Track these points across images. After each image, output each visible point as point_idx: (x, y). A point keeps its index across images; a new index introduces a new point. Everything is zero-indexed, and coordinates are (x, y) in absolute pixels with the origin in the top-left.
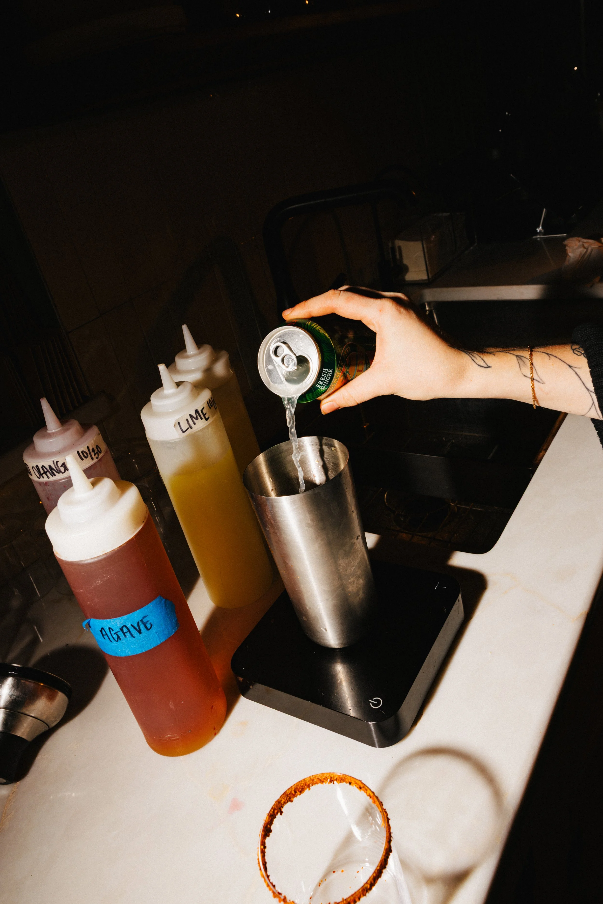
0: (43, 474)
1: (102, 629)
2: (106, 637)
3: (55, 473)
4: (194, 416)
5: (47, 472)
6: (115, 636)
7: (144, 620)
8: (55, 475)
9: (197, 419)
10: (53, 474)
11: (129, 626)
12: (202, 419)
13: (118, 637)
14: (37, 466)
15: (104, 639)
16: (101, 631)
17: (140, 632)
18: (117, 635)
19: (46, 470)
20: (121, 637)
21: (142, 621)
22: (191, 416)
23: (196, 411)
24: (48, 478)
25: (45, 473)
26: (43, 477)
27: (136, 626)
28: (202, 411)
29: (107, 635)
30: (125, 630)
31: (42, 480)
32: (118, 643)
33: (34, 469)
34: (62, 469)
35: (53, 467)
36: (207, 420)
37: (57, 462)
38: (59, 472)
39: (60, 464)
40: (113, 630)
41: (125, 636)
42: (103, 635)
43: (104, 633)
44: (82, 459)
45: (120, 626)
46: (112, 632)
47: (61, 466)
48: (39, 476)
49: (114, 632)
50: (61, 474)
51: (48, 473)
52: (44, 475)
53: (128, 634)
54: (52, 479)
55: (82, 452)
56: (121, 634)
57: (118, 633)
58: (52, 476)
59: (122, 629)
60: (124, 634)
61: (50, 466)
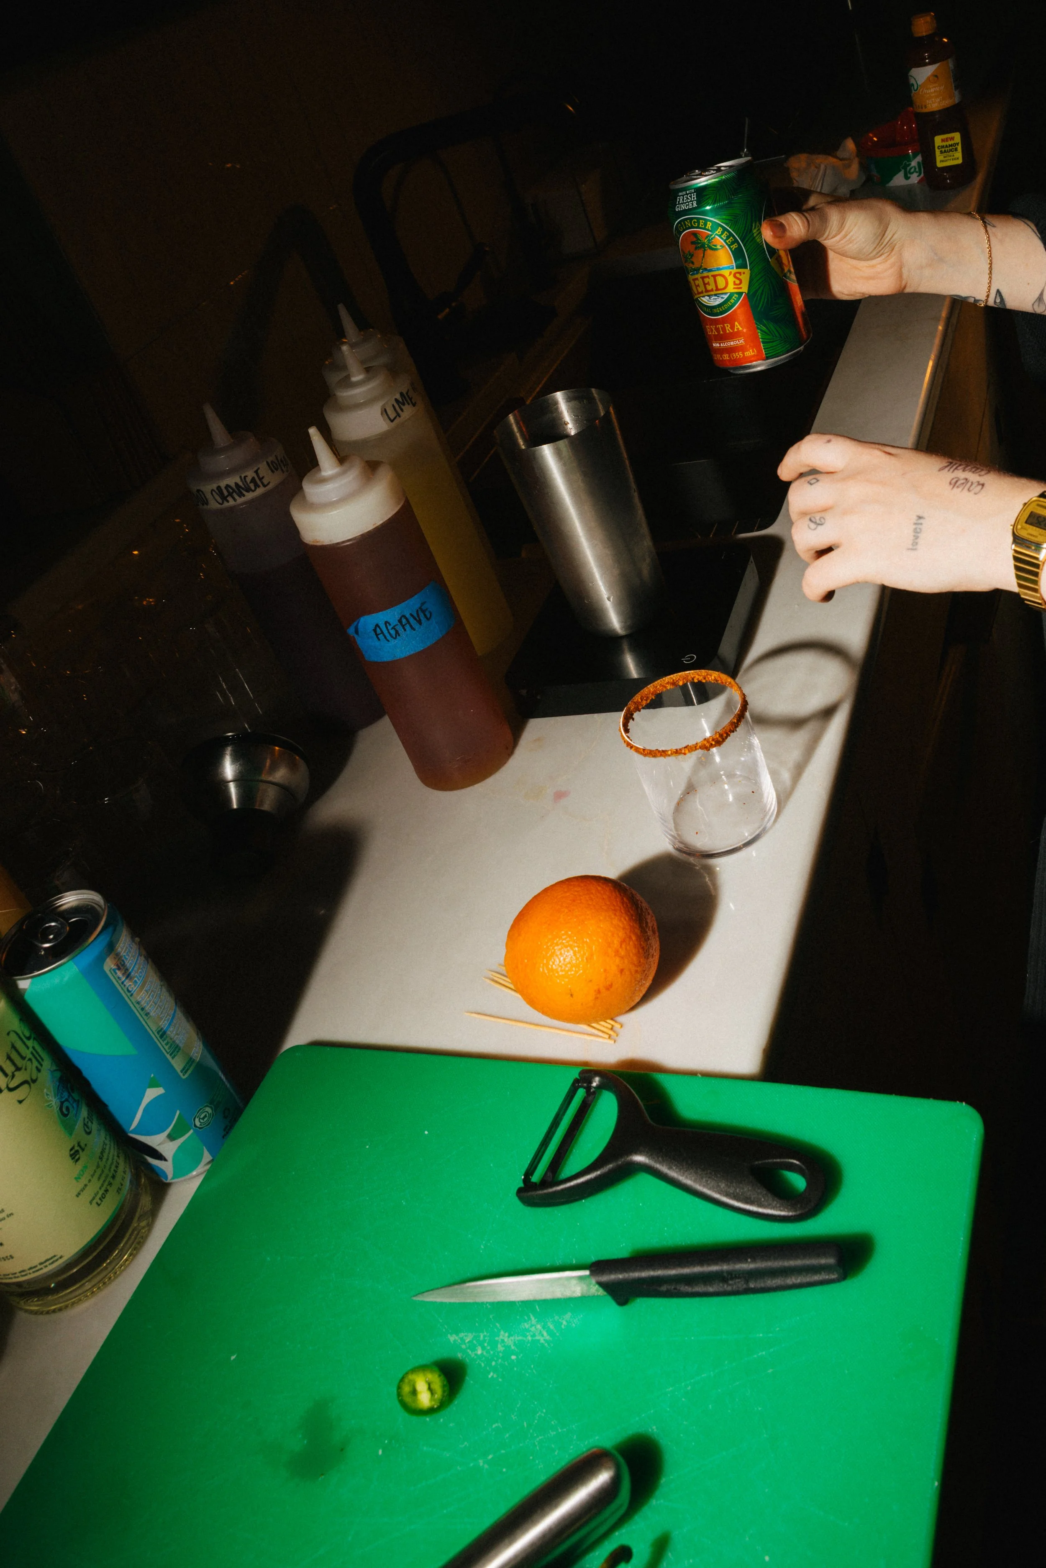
0: (227, 496)
1: (377, 626)
2: (381, 636)
3: (245, 493)
4: (401, 400)
5: (233, 493)
6: (393, 632)
7: (422, 607)
8: (244, 495)
9: (404, 404)
10: (241, 495)
11: (408, 616)
12: (409, 404)
13: (397, 632)
14: (219, 488)
15: (379, 640)
16: (375, 630)
17: (420, 622)
18: (395, 629)
19: (231, 491)
20: (400, 632)
21: (420, 608)
22: (396, 400)
23: (402, 394)
24: (235, 500)
25: (230, 494)
26: (228, 501)
27: (415, 615)
28: (407, 393)
29: (382, 632)
30: (404, 621)
31: (226, 504)
32: (396, 641)
33: (214, 493)
34: (252, 486)
35: (241, 484)
36: (414, 405)
37: (245, 477)
38: (248, 490)
39: (249, 480)
40: (390, 625)
41: (405, 630)
42: (377, 635)
43: (378, 631)
44: (273, 471)
45: (397, 617)
46: (389, 628)
47: (250, 483)
48: (220, 501)
49: (392, 626)
50: (251, 492)
51: (235, 495)
52: (229, 499)
53: (408, 627)
54: (240, 500)
55: (272, 462)
56: (399, 628)
57: (397, 628)
58: (240, 497)
59: (400, 621)
60: (403, 626)
61: (236, 484)
